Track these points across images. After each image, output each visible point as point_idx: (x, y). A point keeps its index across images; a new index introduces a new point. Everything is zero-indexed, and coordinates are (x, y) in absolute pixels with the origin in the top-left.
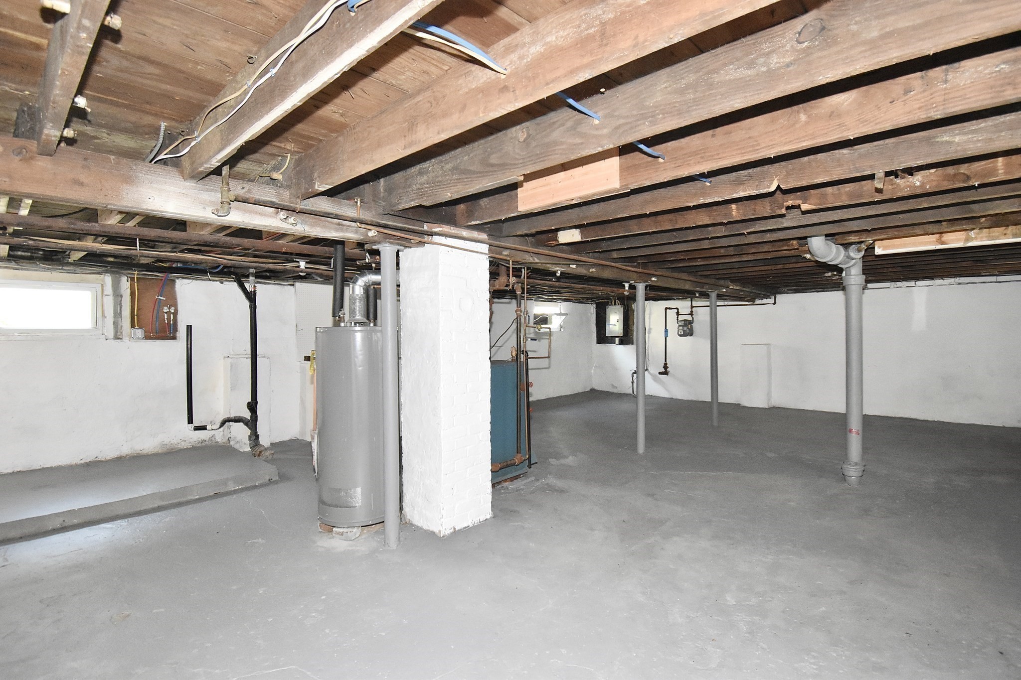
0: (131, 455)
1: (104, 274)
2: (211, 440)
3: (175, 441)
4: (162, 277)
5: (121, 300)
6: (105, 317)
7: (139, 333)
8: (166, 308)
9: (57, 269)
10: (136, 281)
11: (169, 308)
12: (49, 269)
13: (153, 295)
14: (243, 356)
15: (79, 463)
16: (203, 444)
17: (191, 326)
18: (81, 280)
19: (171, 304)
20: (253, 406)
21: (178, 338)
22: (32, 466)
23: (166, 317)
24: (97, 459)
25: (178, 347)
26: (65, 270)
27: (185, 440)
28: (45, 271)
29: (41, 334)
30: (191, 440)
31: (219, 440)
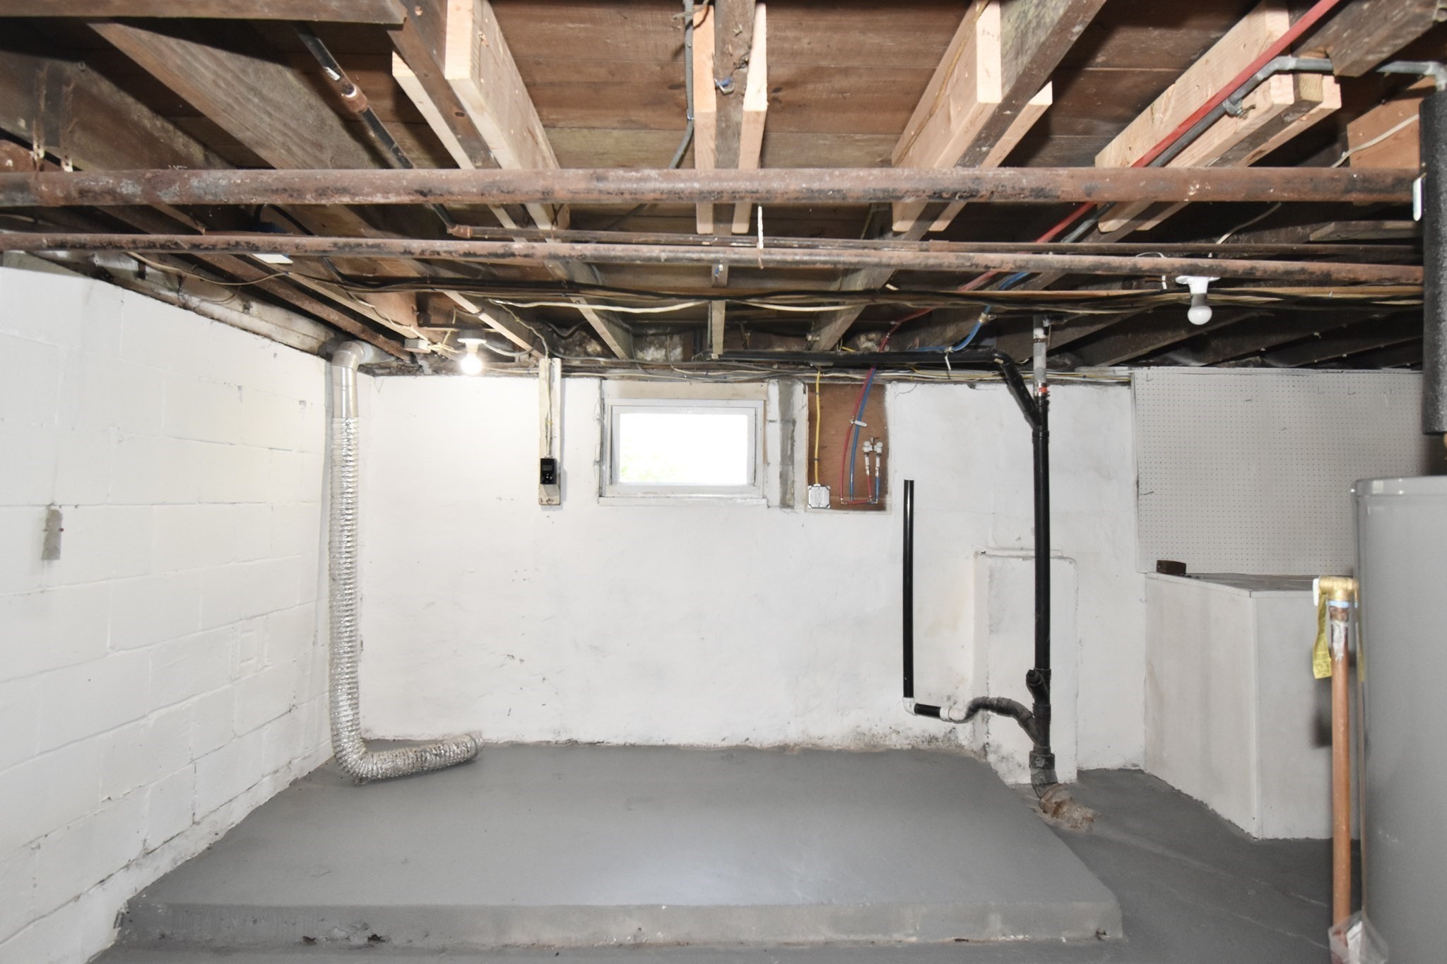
0: (804, 746)
1: (767, 380)
2: (949, 739)
3: (880, 729)
4: (862, 380)
5: (793, 431)
6: (768, 464)
7: (820, 495)
8: (867, 443)
9: (700, 376)
10: (817, 391)
11: (873, 445)
12: (689, 377)
13: (845, 419)
14: (1014, 553)
15: (720, 745)
16: (933, 746)
17: (912, 482)
18: (734, 395)
19: (875, 435)
20: (1039, 681)
21: (888, 507)
22: (651, 738)
23: (867, 463)
24: (747, 743)
25: (889, 524)
26: (710, 377)
27: (900, 730)
28: (682, 381)
29: (673, 495)
30: (910, 733)
31: (965, 743)
